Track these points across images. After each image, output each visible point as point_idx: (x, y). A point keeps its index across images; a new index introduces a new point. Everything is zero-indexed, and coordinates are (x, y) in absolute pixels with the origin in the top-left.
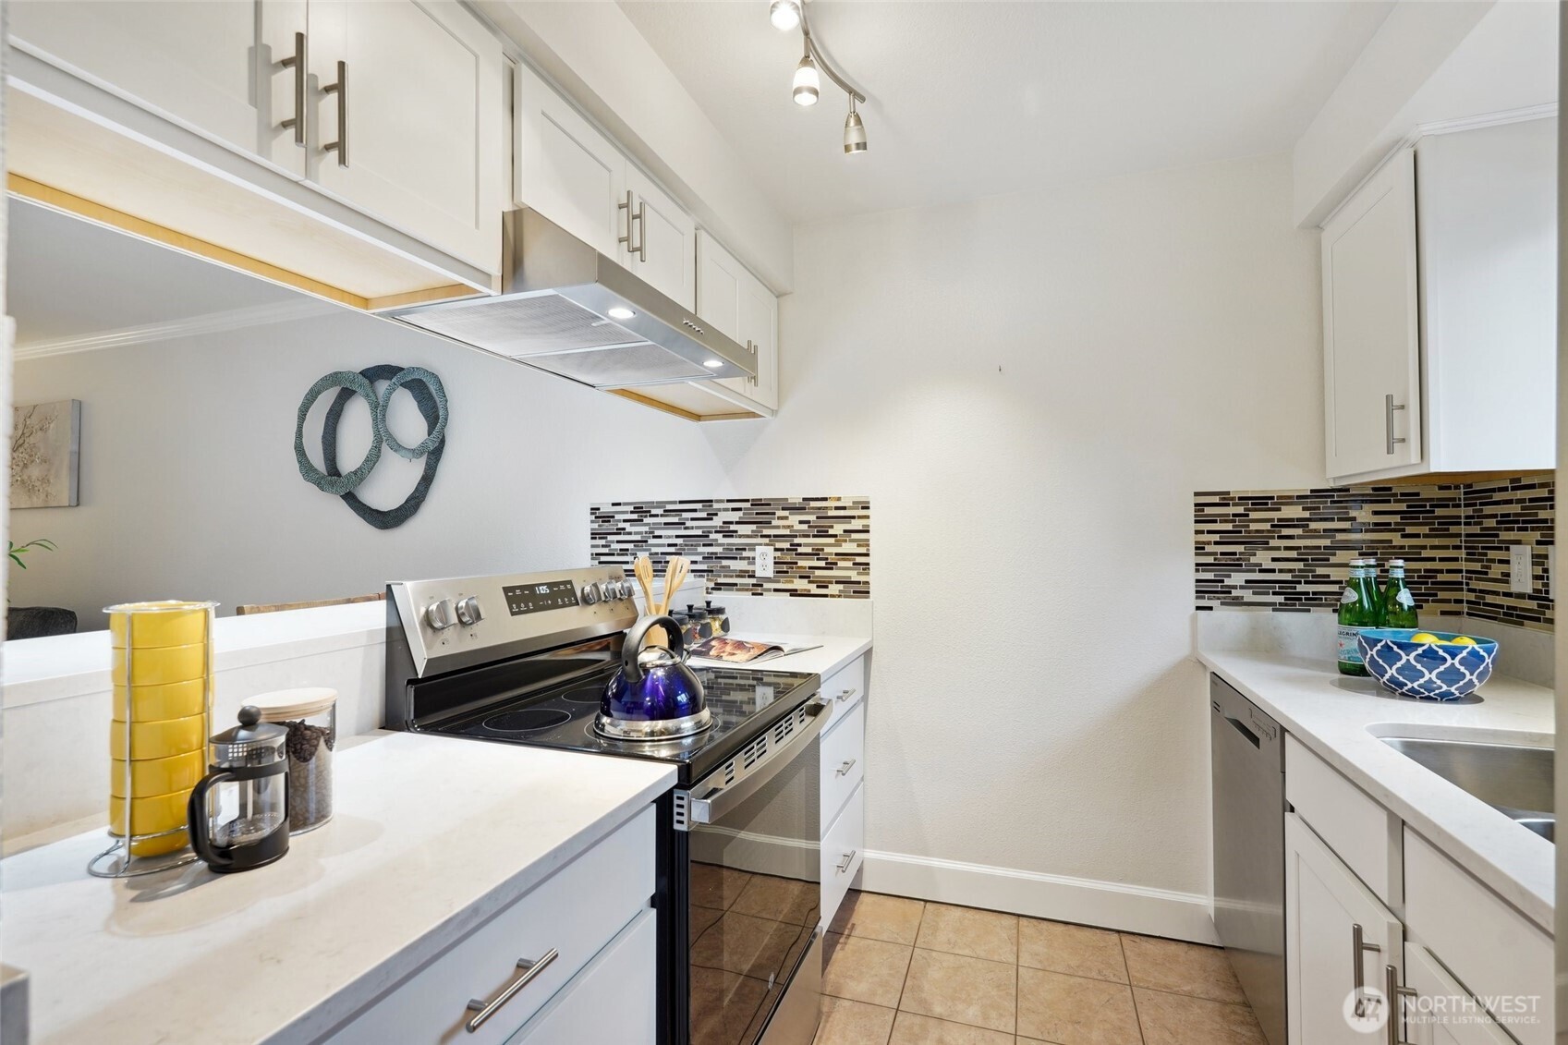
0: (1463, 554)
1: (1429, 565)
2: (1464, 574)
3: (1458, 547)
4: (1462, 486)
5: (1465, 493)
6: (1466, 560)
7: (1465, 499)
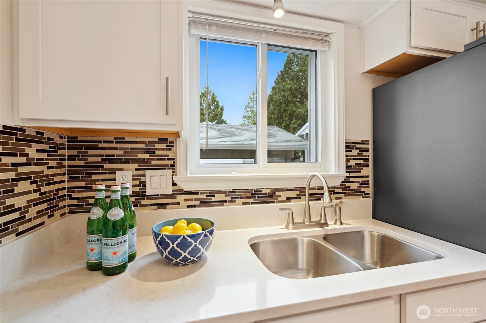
0: (66, 178)
1: (56, 187)
2: (67, 190)
3: (64, 174)
4: (66, 137)
5: (68, 142)
6: (68, 181)
7: (68, 145)
